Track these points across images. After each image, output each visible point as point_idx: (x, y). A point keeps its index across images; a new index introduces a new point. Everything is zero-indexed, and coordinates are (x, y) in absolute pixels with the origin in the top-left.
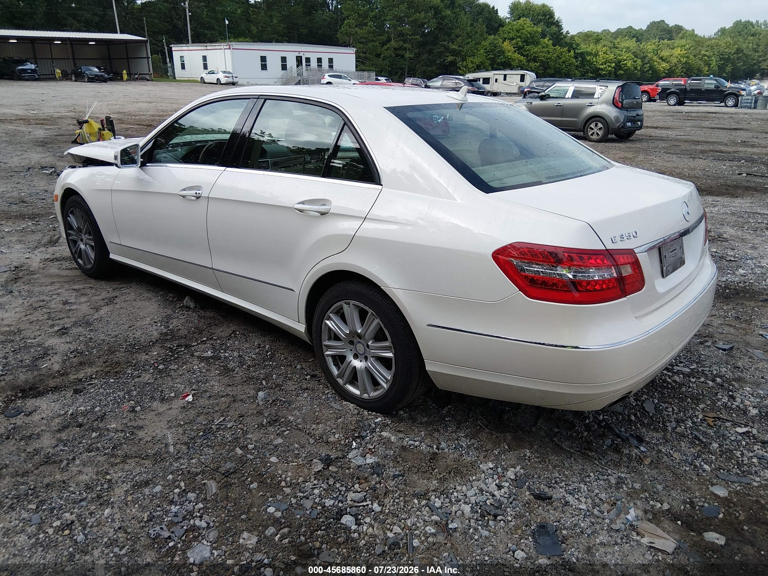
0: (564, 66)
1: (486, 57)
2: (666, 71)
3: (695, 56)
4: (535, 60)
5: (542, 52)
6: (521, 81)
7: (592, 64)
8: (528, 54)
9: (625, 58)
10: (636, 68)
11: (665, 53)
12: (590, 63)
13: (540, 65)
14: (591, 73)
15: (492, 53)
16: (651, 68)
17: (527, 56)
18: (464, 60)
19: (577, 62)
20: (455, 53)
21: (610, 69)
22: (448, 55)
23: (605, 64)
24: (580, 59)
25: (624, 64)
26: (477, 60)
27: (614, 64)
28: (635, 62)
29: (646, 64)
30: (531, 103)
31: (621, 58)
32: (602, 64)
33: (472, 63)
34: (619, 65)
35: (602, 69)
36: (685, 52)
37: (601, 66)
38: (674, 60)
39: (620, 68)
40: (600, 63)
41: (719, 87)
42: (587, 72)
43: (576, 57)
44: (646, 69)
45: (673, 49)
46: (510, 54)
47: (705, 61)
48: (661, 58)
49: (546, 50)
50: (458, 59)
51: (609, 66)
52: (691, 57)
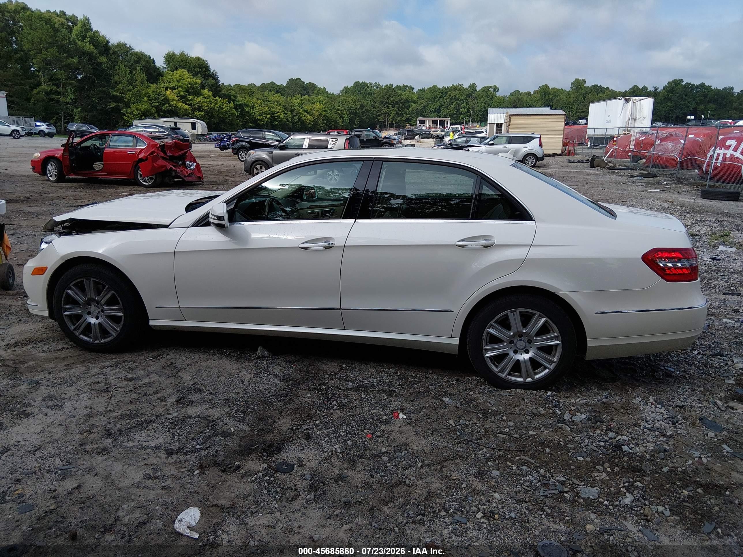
0: (227, 116)
1: (151, 104)
2: (312, 123)
3: (331, 110)
4: (199, 109)
5: (205, 102)
6: (192, 129)
7: (250, 114)
8: (191, 103)
9: (278, 110)
10: (287, 119)
11: (308, 107)
12: (249, 114)
13: (205, 115)
14: (251, 123)
15: (156, 101)
16: (300, 119)
17: (190, 105)
18: (128, 105)
19: (237, 112)
20: (116, 99)
21: (266, 119)
22: (109, 101)
23: (262, 115)
24: (240, 110)
25: (277, 116)
26: (143, 107)
27: (269, 116)
28: (286, 114)
29: (296, 116)
30: (272, 153)
31: (274, 110)
32: (259, 116)
33: (137, 110)
34: (273, 117)
35: (259, 120)
36: (324, 106)
37: (259, 117)
38: (317, 114)
39: (275, 120)
40: (257, 114)
41: (376, 138)
42: (247, 122)
43: (235, 108)
44: (295, 121)
45: (314, 103)
46: (175, 103)
47: (339, 114)
48: (306, 111)
49: (208, 100)
50: (121, 105)
51: (266, 117)
52: (329, 111)
